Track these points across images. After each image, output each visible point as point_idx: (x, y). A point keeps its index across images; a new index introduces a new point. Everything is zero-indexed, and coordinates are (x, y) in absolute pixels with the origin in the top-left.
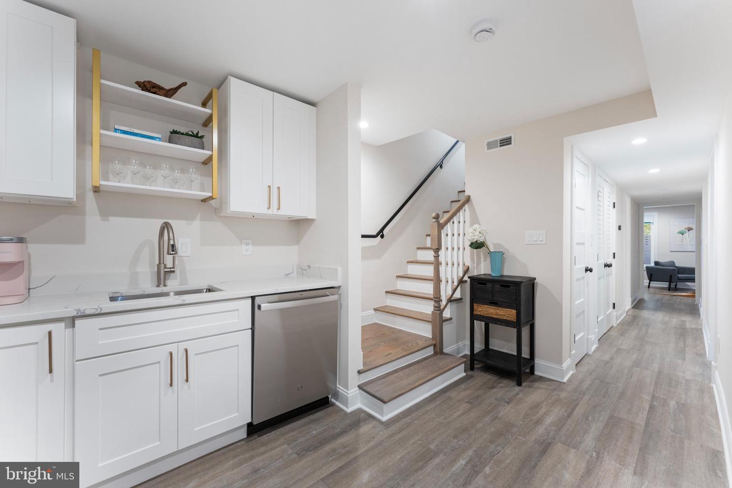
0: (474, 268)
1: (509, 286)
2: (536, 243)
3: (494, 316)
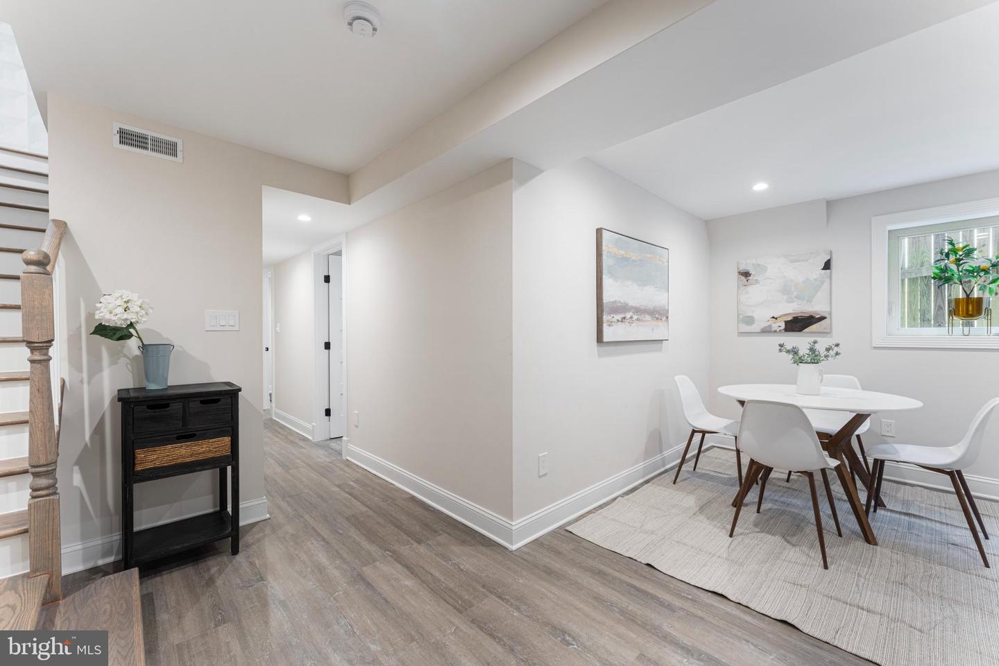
0: (82, 382)
1: (217, 401)
2: (225, 328)
3: (188, 460)
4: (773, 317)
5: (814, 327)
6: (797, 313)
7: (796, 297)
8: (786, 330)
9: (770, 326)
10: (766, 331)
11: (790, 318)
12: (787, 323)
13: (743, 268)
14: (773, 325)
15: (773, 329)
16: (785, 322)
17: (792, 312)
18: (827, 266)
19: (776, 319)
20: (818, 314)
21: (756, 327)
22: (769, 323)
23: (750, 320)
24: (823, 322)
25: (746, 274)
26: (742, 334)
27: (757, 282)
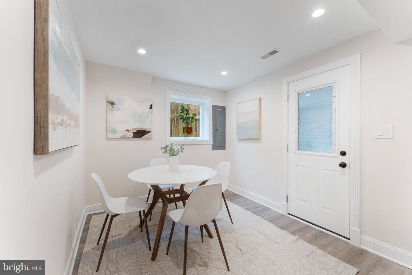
4: (127, 130)
5: (146, 136)
6: (139, 128)
7: (138, 120)
8: (134, 137)
9: (125, 135)
10: (123, 138)
11: (135, 131)
12: (134, 133)
13: (110, 99)
14: (127, 134)
15: (127, 137)
16: (133, 133)
17: (136, 128)
18: (151, 107)
19: (129, 131)
20: (148, 130)
21: (118, 135)
22: (124, 133)
23: (114, 131)
24: (149, 133)
25: (112, 104)
26: (108, 139)
27: (118, 109)
